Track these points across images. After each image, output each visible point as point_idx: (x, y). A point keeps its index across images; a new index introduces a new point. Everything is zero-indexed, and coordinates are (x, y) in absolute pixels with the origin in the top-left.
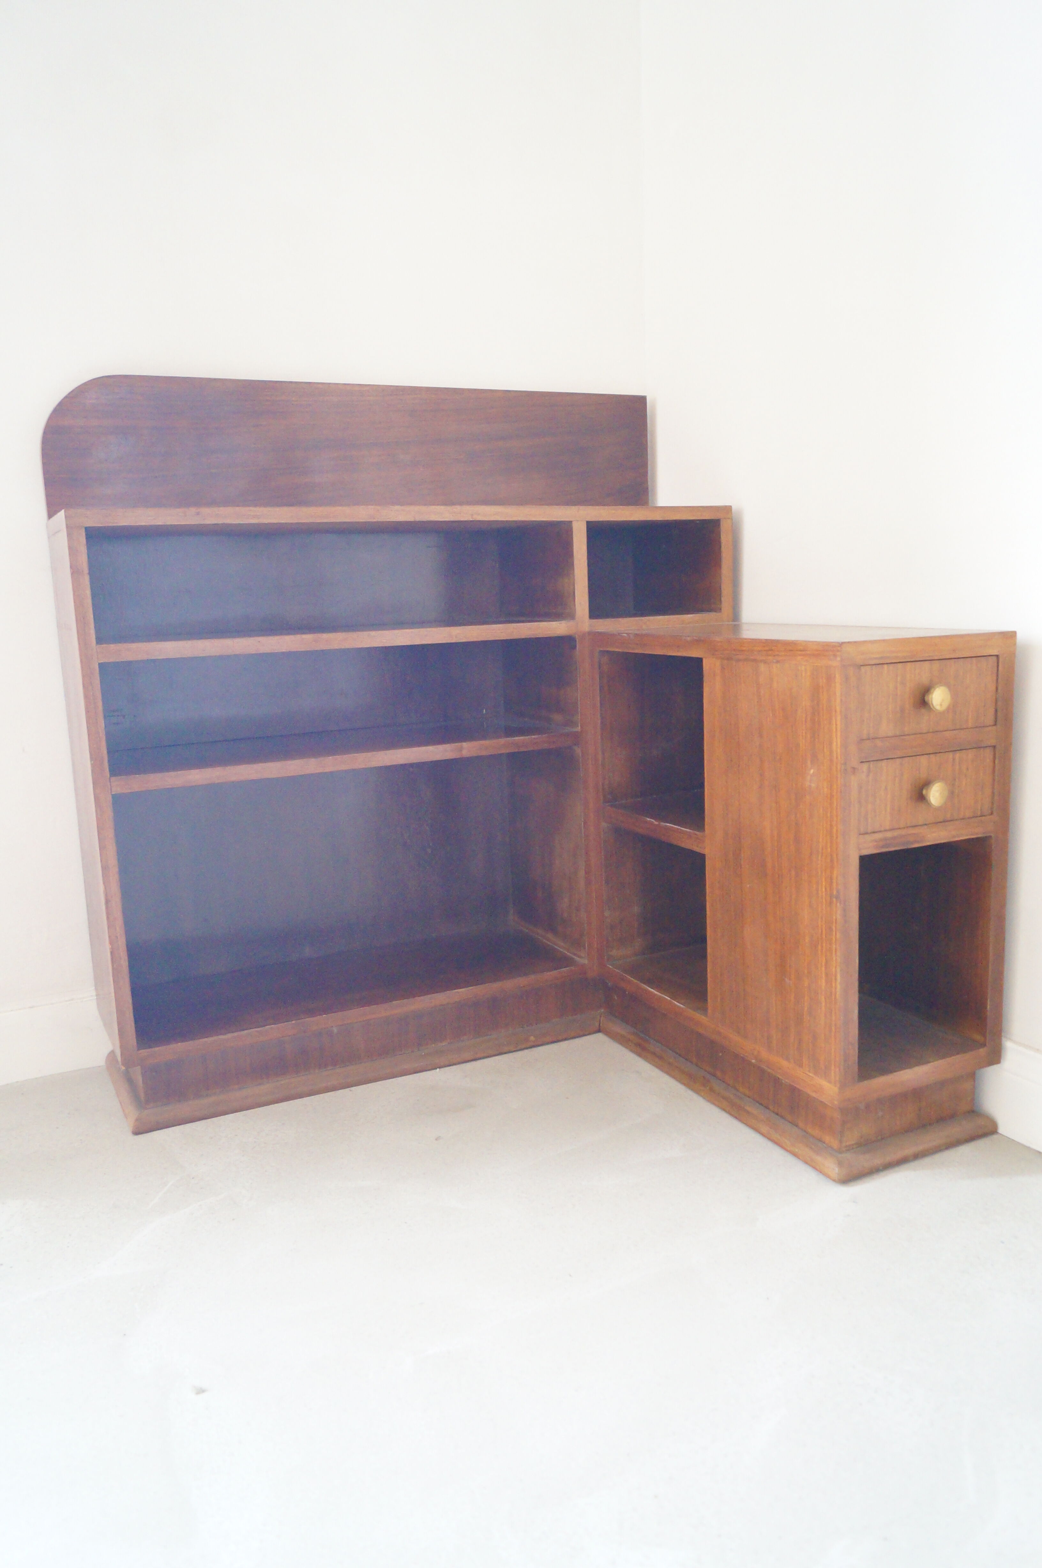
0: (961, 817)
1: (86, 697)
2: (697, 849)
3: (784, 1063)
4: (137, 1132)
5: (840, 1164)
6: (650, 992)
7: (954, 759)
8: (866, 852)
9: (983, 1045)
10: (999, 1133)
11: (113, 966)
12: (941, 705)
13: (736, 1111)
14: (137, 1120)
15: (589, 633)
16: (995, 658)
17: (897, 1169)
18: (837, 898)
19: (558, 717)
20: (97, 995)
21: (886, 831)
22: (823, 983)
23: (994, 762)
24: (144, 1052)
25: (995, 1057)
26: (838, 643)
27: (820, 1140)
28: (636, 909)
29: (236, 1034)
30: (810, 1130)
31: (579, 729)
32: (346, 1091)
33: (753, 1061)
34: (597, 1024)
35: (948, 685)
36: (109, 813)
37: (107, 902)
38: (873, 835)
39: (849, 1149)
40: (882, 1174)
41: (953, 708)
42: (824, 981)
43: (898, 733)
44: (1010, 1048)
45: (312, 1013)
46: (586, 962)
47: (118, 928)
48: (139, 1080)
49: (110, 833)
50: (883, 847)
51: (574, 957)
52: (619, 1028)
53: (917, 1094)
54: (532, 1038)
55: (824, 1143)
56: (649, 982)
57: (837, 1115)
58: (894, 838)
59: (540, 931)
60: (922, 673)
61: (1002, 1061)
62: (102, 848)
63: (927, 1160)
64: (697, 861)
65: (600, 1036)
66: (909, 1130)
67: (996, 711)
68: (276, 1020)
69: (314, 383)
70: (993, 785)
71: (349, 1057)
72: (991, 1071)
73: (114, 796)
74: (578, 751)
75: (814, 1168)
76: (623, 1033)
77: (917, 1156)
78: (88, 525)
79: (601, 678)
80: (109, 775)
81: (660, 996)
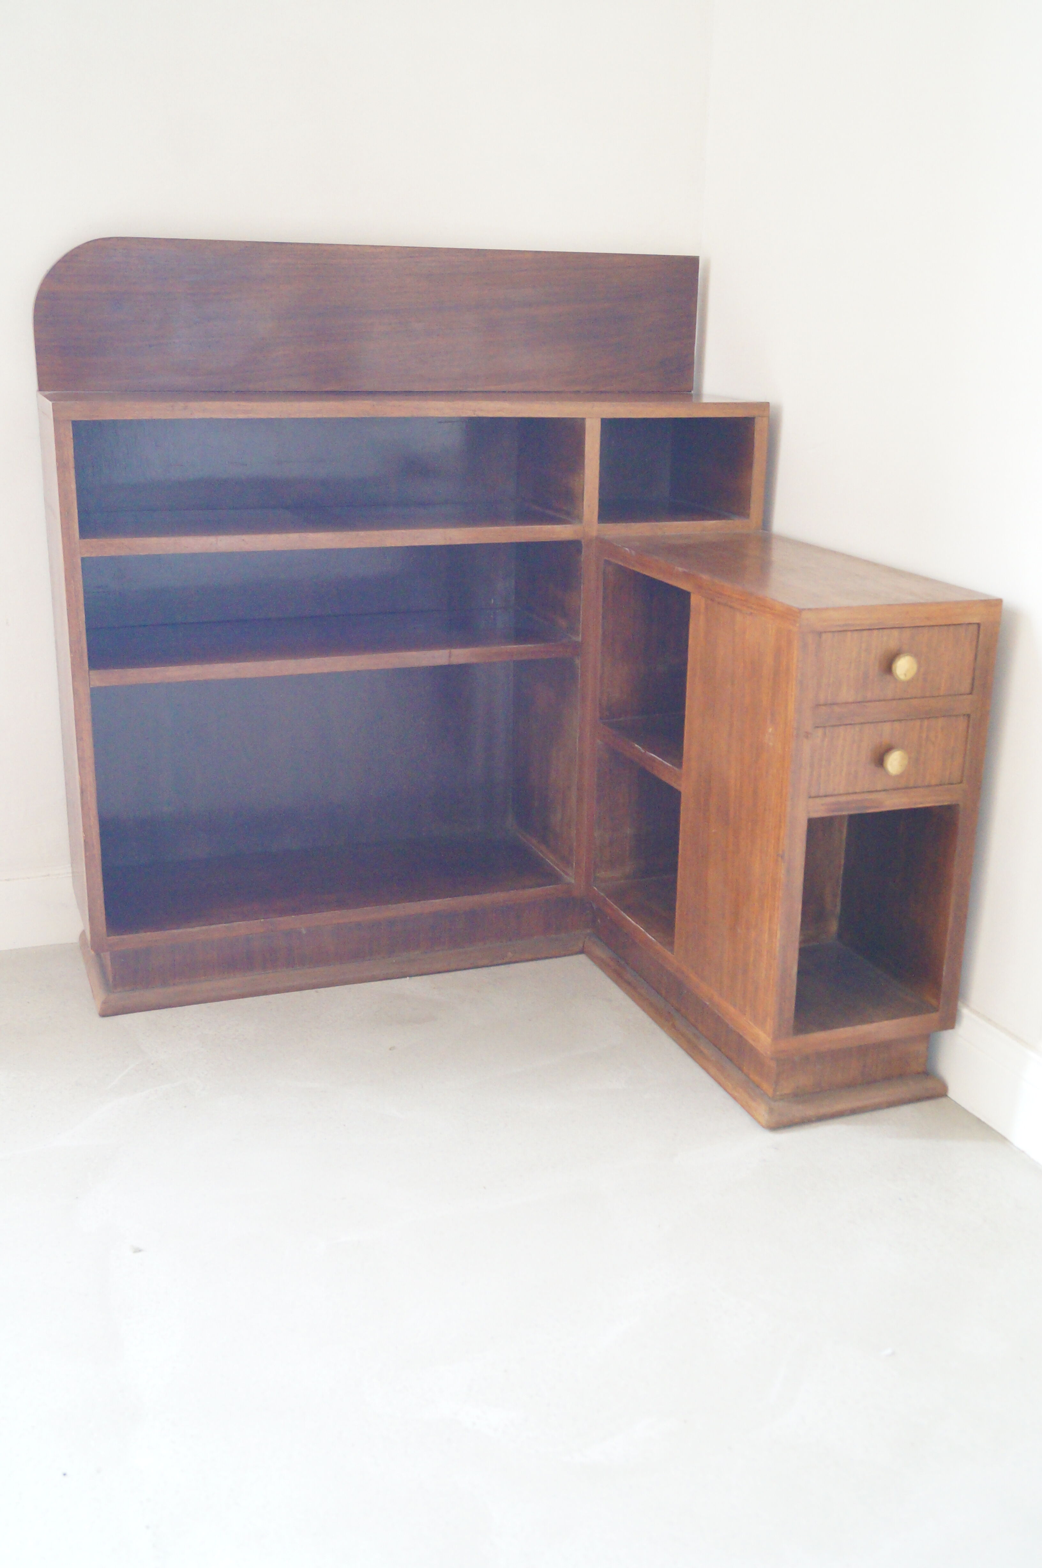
0: (926, 784)
1: (68, 591)
2: (675, 786)
3: (732, 1009)
4: (104, 1014)
5: (771, 1111)
6: (626, 919)
7: (921, 726)
8: (815, 815)
9: (936, 1010)
10: (948, 1097)
11: (85, 854)
12: (905, 675)
13: (692, 1050)
14: (104, 1003)
15: (597, 538)
16: (976, 627)
17: (831, 1121)
18: (782, 857)
19: (563, 623)
20: (73, 873)
21: (840, 795)
22: (766, 936)
23: (968, 732)
24: (115, 938)
25: (949, 1021)
26: (798, 609)
27: (758, 1086)
28: (629, 831)
29: (204, 928)
30: (751, 1076)
31: (579, 639)
32: (312, 992)
33: (708, 1003)
34: (581, 945)
35: (916, 655)
36: (87, 706)
37: (82, 792)
38: (824, 798)
39: (783, 1098)
40: (814, 1125)
41: (923, 675)
42: (766, 935)
43: (859, 700)
44: (967, 1016)
45: (283, 912)
46: (573, 881)
47: (92, 818)
48: (108, 963)
49: (87, 726)
50: (833, 811)
51: (562, 873)
52: (602, 952)
53: (863, 1050)
54: (510, 954)
55: (762, 1090)
56: (628, 909)
57: (773, 1064)
58: (848, 803)
59: (534, 841)
60: (891, 640)
61: (957, 1026)
62: (79, 739)
63: (865, 1116)
64: (674, 796)
65: (582, 958)
66: (850, 1086)
67: (973, 679)
68: (245, 917)
69: (322, 244)
70: (965, 755)
71: (320, 958)
72: (947, 1034)
73: (92, 690)
74: (578, 661)
75: (749, 1112)
76: (604, 956)
77: (853, 1112)
78: (74, 419)
79: (605, 589)
80: (88, 669)
81: (635, 926)
